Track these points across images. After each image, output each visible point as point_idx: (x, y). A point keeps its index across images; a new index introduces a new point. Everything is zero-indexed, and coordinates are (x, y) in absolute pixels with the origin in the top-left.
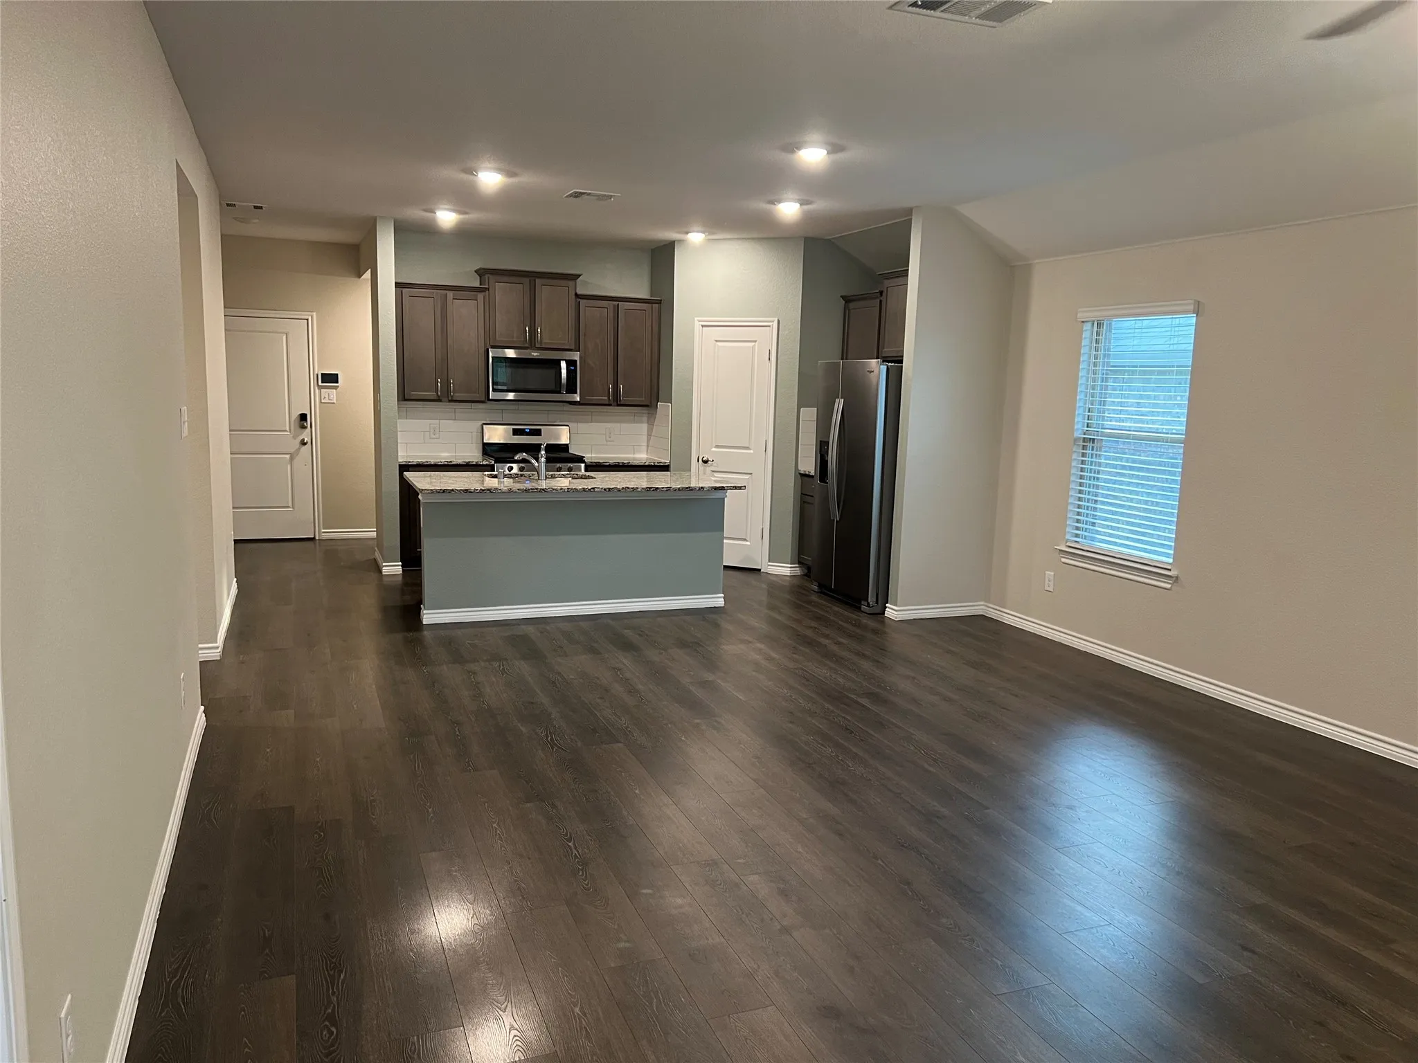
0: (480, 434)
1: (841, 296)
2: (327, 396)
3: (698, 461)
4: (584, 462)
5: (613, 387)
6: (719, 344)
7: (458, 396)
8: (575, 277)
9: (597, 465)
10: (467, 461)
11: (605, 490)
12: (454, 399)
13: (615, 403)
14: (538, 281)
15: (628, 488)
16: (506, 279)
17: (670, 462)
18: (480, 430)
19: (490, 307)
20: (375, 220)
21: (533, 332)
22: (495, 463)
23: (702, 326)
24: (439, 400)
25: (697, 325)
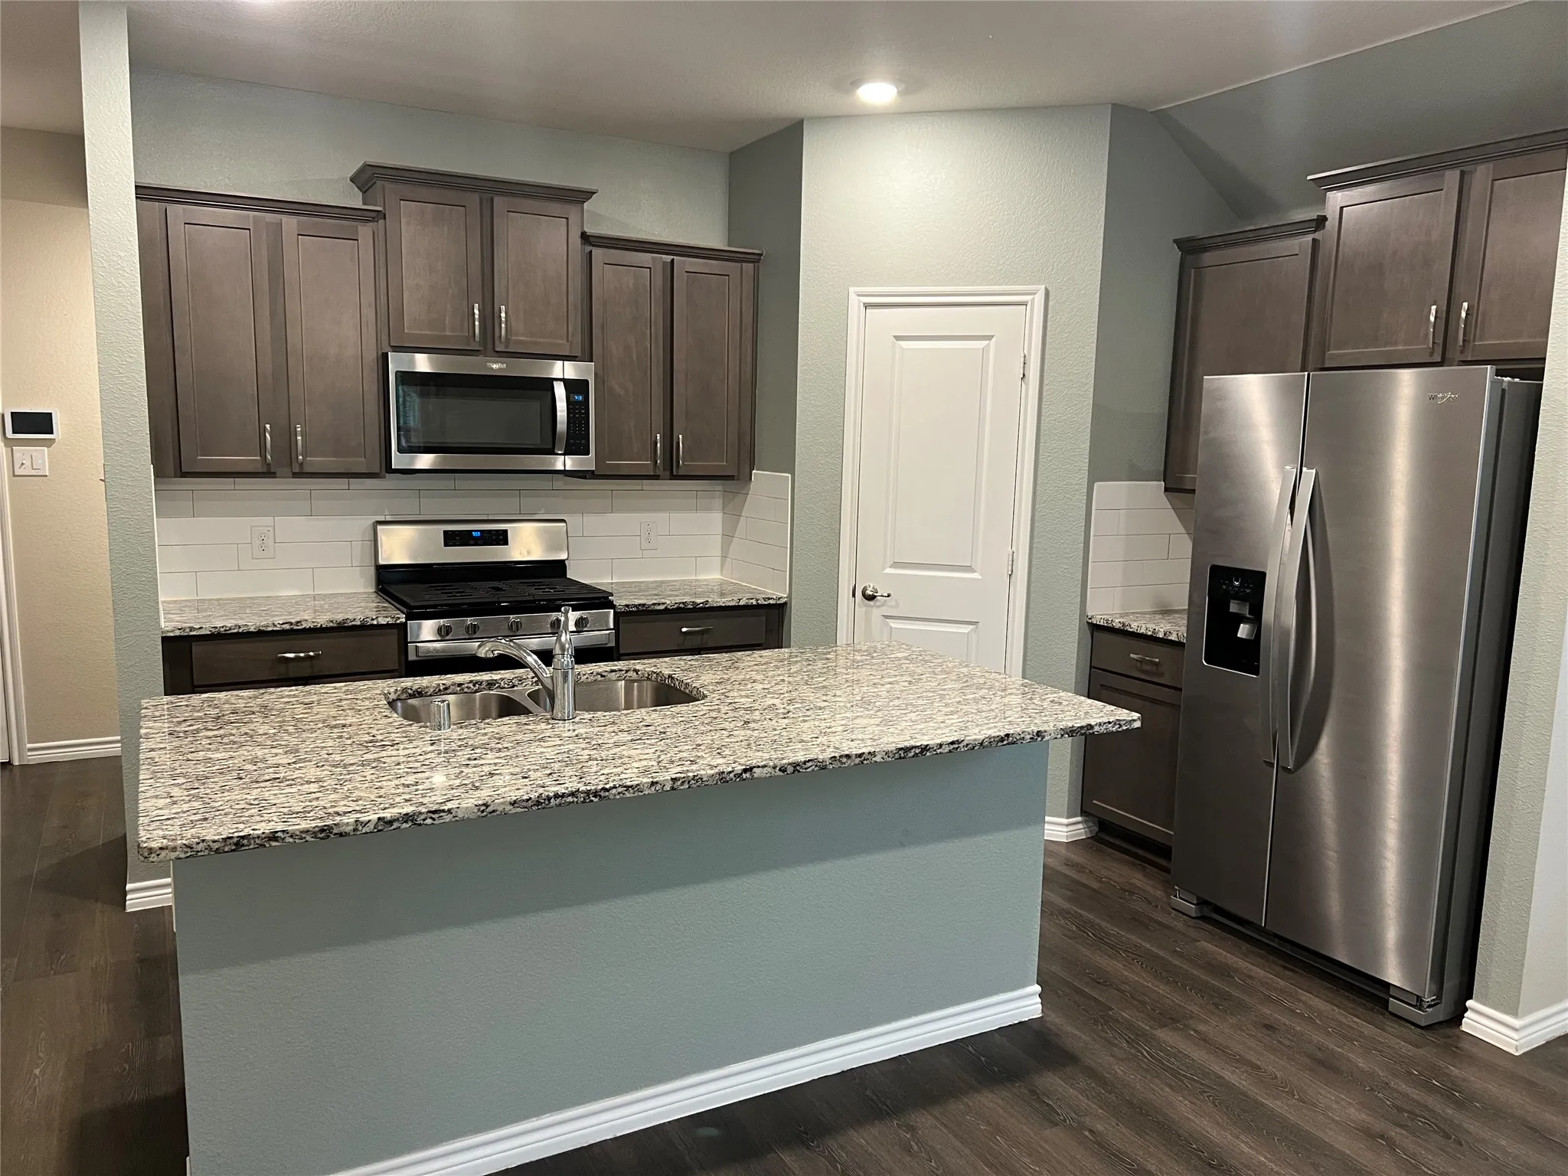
0: (369, 545)
1: (1175, 241)
2: (27, 462)
3: (854, 595)
4: (611, 605)
5: (663, 438)
6: (904, 344)
7: (316, 462)
8: (580, 197)
9: (638, 611)
10: (340, 617)
11: (783, 770)
12: (307, 469)
13: (668, 473)
14: (499, 201)
15: (848, 756)
16: (423, 192)
17: (790, 596)
18: (369, 536)
19: (386, 258)
20: (75, 7)
21: (490, 318)
22: (407, 619)
23: (867, 306)
24: (268, 473)
25: (855, 303)
